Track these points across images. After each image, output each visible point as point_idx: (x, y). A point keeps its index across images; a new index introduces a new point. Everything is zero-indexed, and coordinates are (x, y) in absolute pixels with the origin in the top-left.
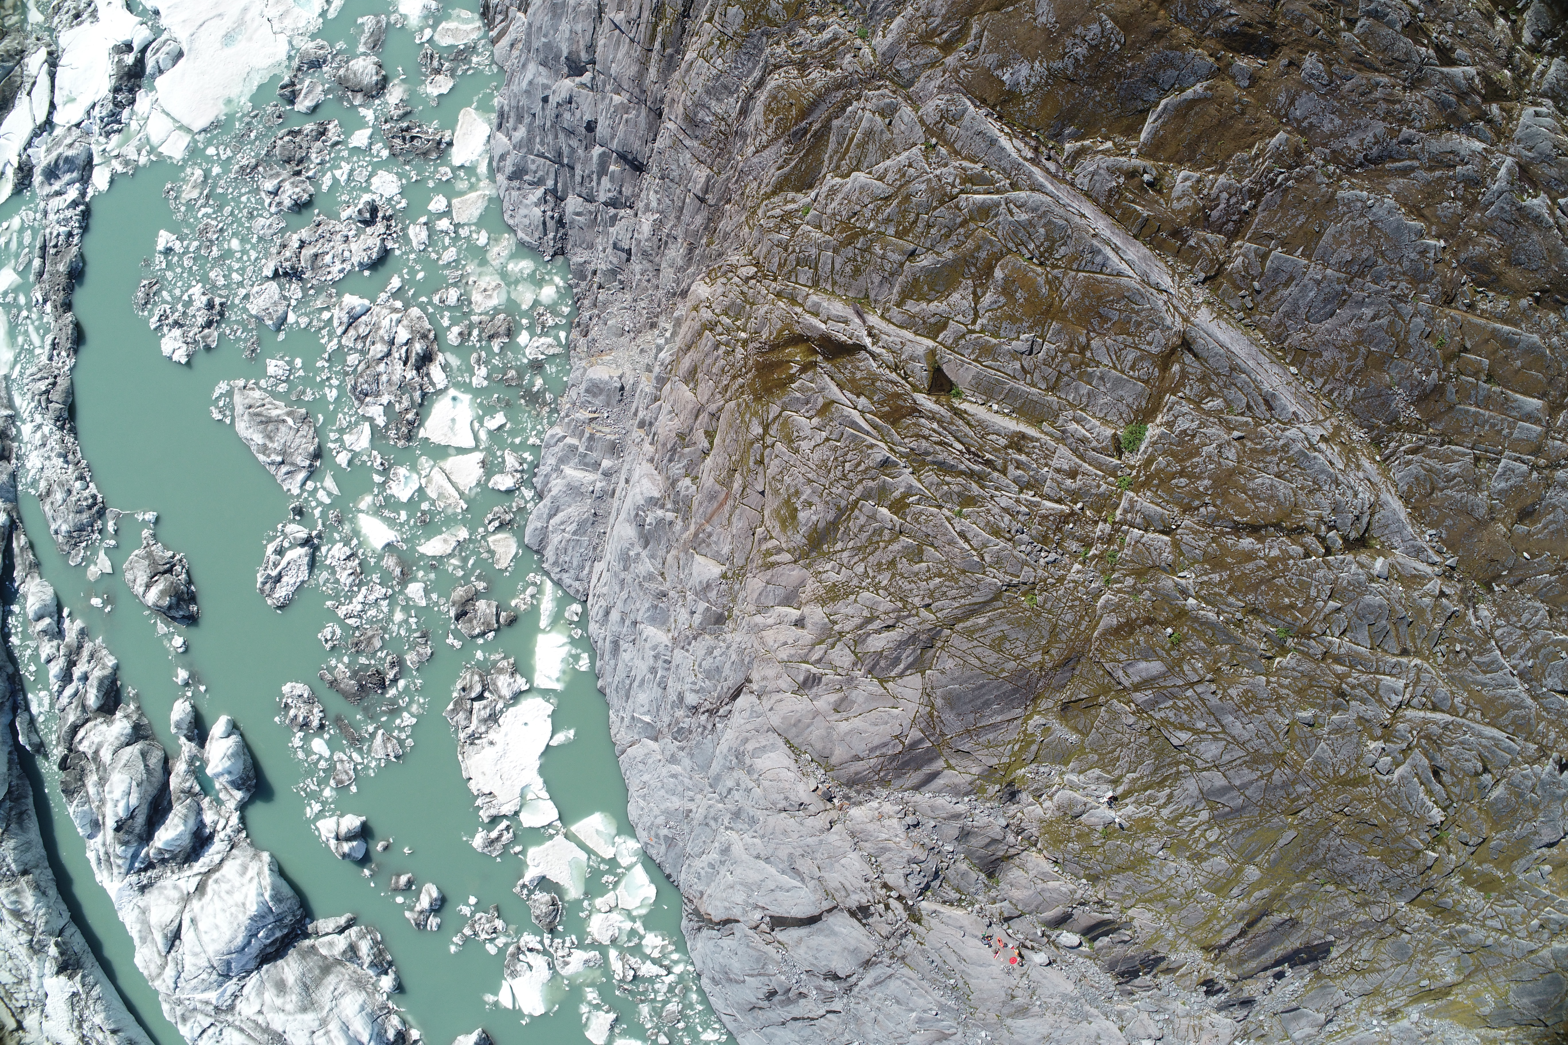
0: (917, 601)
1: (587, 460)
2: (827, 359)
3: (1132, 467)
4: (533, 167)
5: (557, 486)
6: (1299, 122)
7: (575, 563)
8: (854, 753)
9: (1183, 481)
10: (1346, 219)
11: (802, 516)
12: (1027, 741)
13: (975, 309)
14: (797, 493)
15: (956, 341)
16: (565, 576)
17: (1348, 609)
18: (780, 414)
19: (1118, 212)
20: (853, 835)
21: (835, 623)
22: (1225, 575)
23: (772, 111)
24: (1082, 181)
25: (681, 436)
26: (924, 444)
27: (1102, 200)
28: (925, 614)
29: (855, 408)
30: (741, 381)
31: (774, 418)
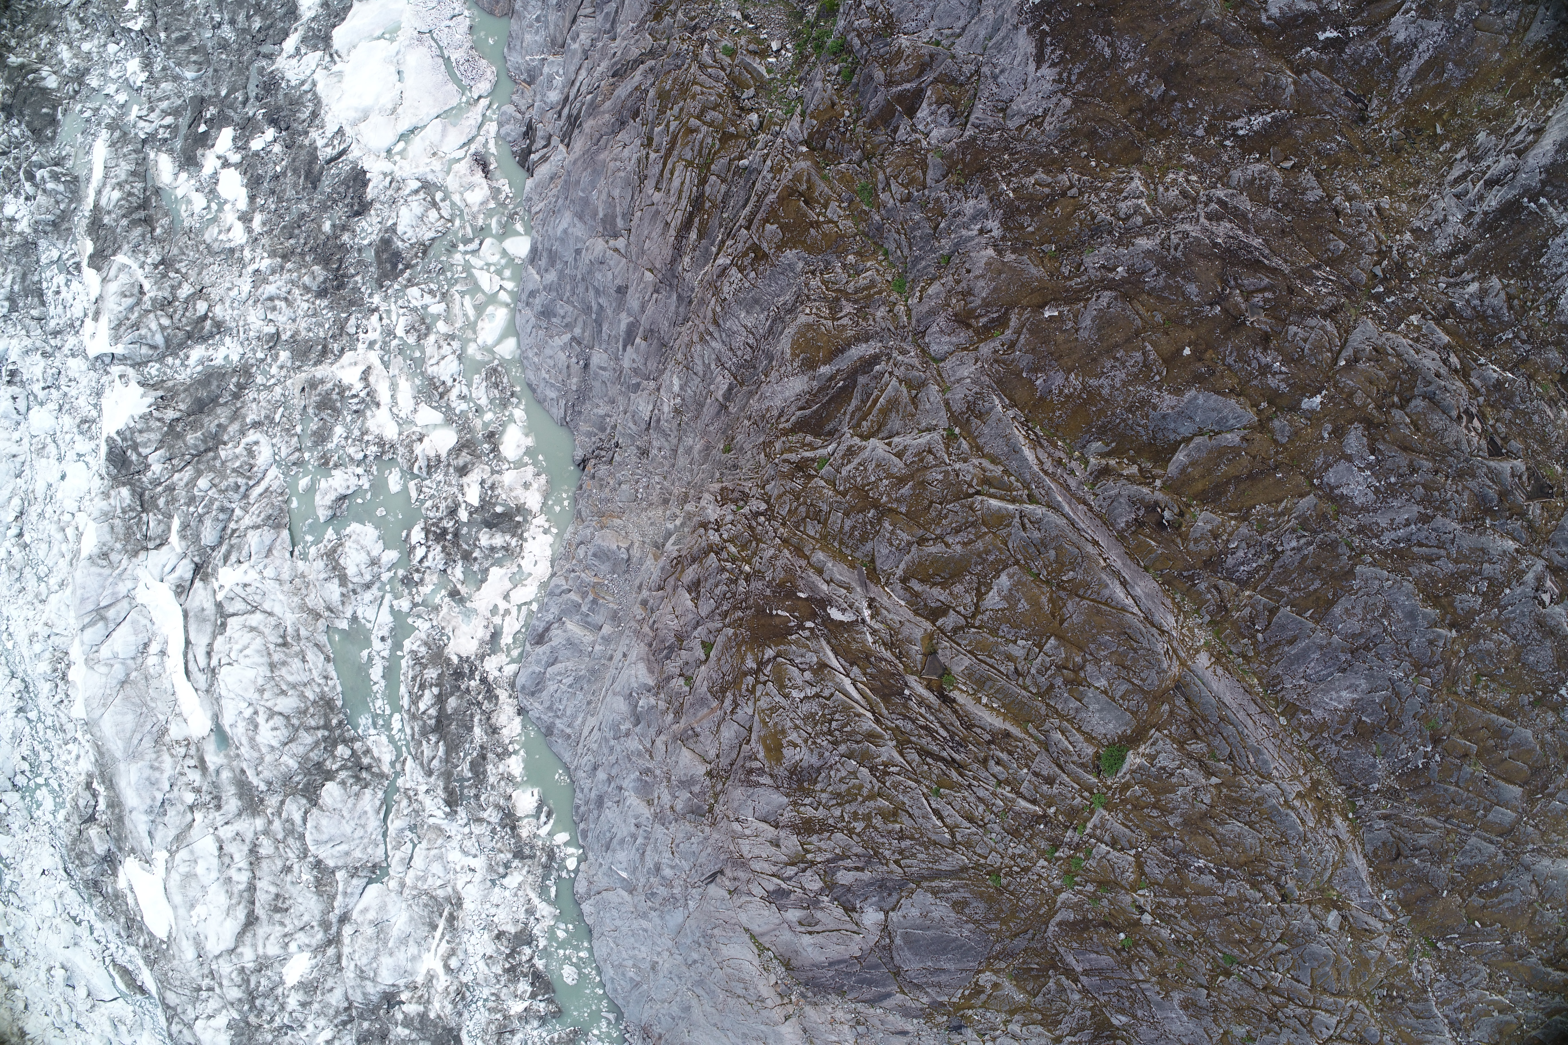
0: (887, 853)
1: (589, 620)
3: (1109, 788)
4: (562, 312)
5: (557, 636)
6: (1332, 488)
7: (568, 713)
8: (813, 962)
9: (1155, 813)
10: (1360, 593)
11: (788, 752)
12: (978, 990)
13: (977, 605)
14: (784, 732)
15: (955, 630)
16: (557, 721)
17: (1294, 951)
18: (775, 658)
19: (1133, 543)
20: (805, 1031)
21: (807, 851)
22: (1182, 902)
23: (800, 346)
24: (1102, 505)
25: (680, 638)
26: (909, 726)
27: (1118, 527)
28: (893, 866)
29: (847, 676)
30: (740, 614)
31: (769, 660)
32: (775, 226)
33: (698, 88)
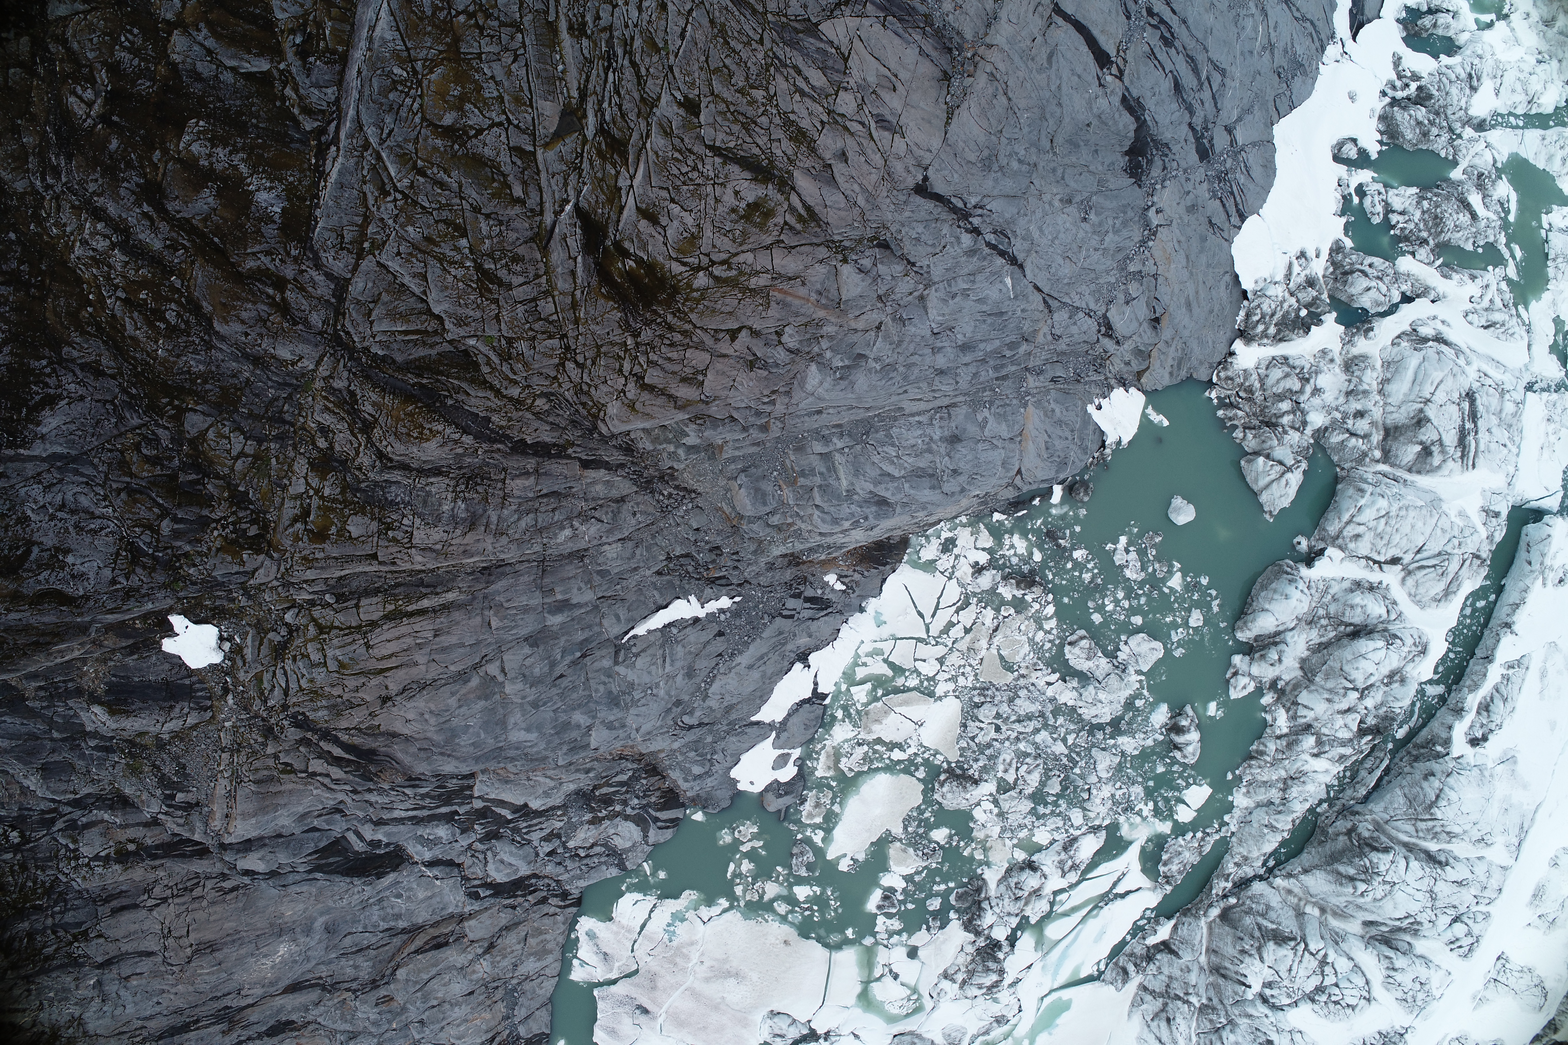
0: (760, 56)
1: (823, 470)
2: (606, 236)
5: (864, 489)
7: (920, 432)
8: (920, 58)
11: (750, 197)
13: (489, 128)
14: (733, 210)
16: (936, 437)
18: (677, 260)
19: (341, 48)
20: (989, 25)
21: (822, 123)
23: (421, 433)
24: (331, 92)
25: (750, 366)
26: (626, 107)
27: (337, 67)
28: (768, 43)
29: (631, 186)
30: (670, 318)
31: (684, 264)
32: (350, 528)
33: (304, 683)
